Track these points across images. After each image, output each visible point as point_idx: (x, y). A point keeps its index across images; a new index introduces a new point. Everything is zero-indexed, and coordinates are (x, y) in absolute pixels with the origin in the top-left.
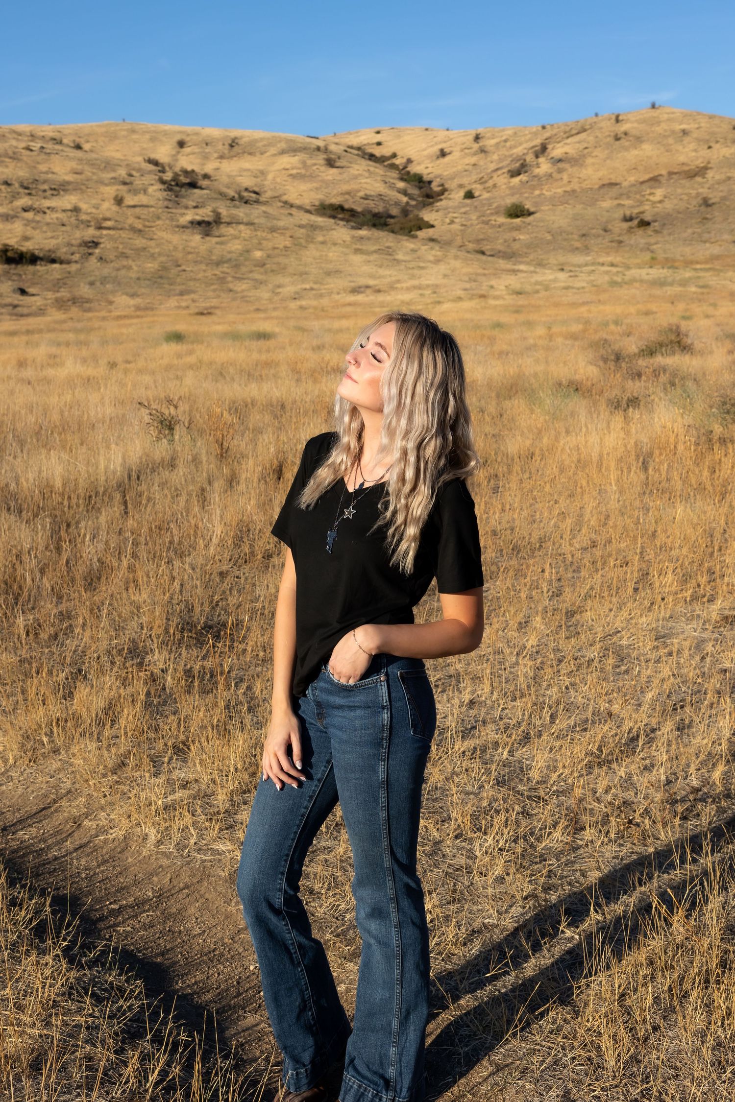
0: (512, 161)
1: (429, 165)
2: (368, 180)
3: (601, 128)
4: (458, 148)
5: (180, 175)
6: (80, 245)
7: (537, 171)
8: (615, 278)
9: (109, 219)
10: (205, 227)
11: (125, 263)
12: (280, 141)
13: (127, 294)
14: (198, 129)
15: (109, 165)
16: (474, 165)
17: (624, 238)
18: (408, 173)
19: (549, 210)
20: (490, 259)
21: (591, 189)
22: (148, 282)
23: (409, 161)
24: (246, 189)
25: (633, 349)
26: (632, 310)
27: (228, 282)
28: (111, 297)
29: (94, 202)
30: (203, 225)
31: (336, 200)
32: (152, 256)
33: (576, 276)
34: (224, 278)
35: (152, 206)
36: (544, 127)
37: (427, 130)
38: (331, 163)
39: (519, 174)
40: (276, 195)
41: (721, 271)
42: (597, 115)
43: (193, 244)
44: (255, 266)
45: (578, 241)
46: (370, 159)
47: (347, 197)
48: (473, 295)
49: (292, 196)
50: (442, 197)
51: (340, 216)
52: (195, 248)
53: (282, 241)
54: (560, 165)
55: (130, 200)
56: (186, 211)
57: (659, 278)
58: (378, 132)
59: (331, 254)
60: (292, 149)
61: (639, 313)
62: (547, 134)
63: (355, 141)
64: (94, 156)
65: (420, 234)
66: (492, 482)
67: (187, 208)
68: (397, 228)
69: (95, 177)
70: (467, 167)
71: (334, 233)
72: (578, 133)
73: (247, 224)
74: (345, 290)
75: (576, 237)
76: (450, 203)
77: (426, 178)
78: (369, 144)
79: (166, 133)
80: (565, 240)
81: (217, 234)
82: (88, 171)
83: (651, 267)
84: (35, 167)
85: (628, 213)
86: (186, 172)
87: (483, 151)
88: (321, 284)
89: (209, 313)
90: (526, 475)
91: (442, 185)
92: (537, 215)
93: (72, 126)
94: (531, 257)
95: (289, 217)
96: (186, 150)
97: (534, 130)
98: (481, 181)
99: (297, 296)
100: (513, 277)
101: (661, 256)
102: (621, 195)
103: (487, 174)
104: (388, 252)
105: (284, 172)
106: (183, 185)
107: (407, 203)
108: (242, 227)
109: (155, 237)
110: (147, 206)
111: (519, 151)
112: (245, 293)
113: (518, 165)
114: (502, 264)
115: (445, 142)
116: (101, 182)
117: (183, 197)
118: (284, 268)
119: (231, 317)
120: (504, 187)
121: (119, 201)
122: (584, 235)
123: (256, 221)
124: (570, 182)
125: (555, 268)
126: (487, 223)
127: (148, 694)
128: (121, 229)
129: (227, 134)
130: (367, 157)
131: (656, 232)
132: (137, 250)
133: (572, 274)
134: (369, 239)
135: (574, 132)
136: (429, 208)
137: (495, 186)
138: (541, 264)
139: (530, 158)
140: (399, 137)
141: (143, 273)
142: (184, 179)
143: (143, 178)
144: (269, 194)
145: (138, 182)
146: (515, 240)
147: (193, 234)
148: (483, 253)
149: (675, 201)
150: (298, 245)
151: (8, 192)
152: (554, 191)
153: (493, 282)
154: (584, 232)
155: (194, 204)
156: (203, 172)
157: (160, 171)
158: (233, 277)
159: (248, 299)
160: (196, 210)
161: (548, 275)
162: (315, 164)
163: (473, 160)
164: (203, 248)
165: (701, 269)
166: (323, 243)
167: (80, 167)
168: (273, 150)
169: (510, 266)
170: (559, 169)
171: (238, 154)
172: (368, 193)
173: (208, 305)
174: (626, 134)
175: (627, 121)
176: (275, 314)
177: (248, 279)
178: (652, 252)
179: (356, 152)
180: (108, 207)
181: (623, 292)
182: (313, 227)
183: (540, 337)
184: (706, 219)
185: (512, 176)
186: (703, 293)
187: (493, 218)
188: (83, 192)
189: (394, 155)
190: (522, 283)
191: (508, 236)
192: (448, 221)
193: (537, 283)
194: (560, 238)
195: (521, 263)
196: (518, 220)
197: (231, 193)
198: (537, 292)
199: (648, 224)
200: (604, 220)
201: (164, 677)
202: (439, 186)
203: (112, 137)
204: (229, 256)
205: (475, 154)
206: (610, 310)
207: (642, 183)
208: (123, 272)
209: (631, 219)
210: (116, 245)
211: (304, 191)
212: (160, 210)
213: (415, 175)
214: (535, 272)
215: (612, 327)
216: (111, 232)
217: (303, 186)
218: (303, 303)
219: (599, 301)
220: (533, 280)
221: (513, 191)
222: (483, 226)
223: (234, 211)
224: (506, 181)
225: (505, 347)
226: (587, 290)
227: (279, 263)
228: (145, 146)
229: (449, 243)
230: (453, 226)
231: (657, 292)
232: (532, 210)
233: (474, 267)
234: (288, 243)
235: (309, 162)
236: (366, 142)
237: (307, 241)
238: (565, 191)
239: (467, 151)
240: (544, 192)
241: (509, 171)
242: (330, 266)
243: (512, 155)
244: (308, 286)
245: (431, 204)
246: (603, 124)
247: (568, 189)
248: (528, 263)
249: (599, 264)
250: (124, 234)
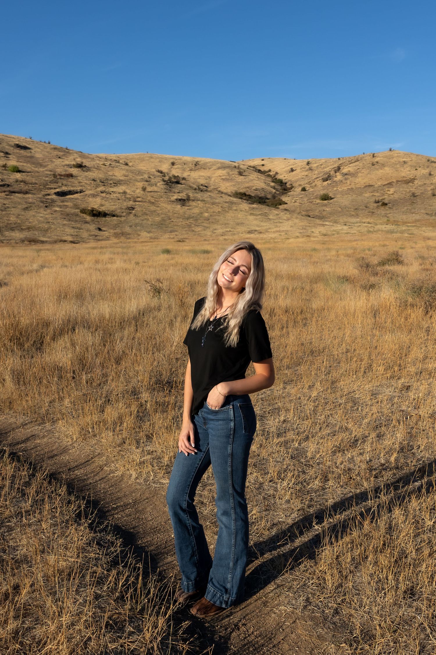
0: (324, 174)
1: (286, 176)
2: (257, 182)
3: (366, 160)
4: (299, 168)
5: (172, 178)
6: (126, 209)
7: (335, 179)
8: (370, 229)
9: (139, 197)
10: (183, 202)
11: (146, 217)
12: (218, 163)
13: (146, 232)
14: (180, 157)
15: (140, 173)
16: (307, 176)
17: (375, 211)
18: (276, 179)
19: (340, 197)
20: (312, 219)
21: (360, 188)
22: (156, 226)
23: (277, 173)
24: (202, 185)
25: (376, 262)
26: (377, 244)
27: (192, 227)
28: (139, 233)
29: (133, 189)
30: (182, 201)
31: (242, 191)
32: (158, 214)
33: (352, 228)
34: (190, 225)
35: (159, 192)
36: (339, 159)
37: (285, 159)
38: (240, 174)
39: (327, 180)
40: (215, 188)
41: (420, 227)
42: (364, 154)
43: (177, 209)
44: (205, 220)
45: (353, 212)
46: (259, 172)
47: (247, 189)
48: (304, 235)
49: (223, 189)
50: (291, 190)
51: (244, 198)
52: (177, 211)
53: (217, 209)
54: (346, 176)
55: (149, 189)
56: (174, 195)
57: (391, 230)
58: (263, 160)
59: (239, 215)
60: (223, 167)
61: (380, 245)
62: (341, 162)
63: (252, 164)
64: (133, 168)
65: (281, 207)
66: (304, 321)
67: (174, 193)
68: (270, 204)
69: (133, 178)
70: (303, 177)
71: (241, 205)
72: (355, 162)
73: (201, 201)
74: (245, 232)
75: (352, 210)
76: (295, 193)
77: (284, 181)
78: (258, 165)
79: (166, 159)
80: (347, 211)
81: (188, 205)
82: (131, 175)
83: (387, 224)
84: (107, 173)
85: (377, 199)
86: (175, 177)
87: (311, 169)
88: (235, 229)
89: (183, 241)
90: (320, 319)
91: (292, 185)
92: (335, 199)
93: (124, 155)
94: (331, 218)
95: (221, 198)
96: (175, 167)
97: (335, 160)
98: (309, 183)
99: (223, 234)
100: (323, 228)
101: (392, 219)
102: (374, 191)
103: (312, 180)
104: (265, 215)
105: (219, 177)
106: (173, 183)
107: (275, 192)
108: (199, 202)
109: (160, 206)
110: (157, 192)
111: (327, 169)
112: (200, 232)
113: (326, 176)
114: (318, 221)
115: (293, 165)
116: (137, 181)
117: (173, 188)
118: (218, 221)
119: (193, 243)
120: (320, 186)
121: (144, 189)
122: (356, 209)
123: (206, 199)
124: (350, 184)
125: (342, 224)
126: (311, 202)
127: (138, 412)
128: (145, 202)
129: (194, 159)
130: (257, 171)
131: (390, 208)
132: (152, 211)
133: (350, 227)
134: (257, 209)
135: (353, 161)
136: (285, 195)
137: (316, 185)
138: (336, 222)
139: (332, 173)
140: (272, 162)
141: (154, 222)
142: (173, 180)
143: (155, 179)
144: (212, 187)
145: (153, 181)
146: (324, 211)
147: (177, 205)
148: (309, 216)
149: (399, 194)
150: (224, 211)
151: (94, 184)
152: (343, 188)
153: (313, 230)
154: (356, 207)
155: (178, 191)
156: (182, 177)
157: (163, 176)
158: (195, 225)
159: (201, 235)
160: (179, 194)
161: (339, 227)
162: (233, 174)
163: (306, 173)
164: (181, 211)
165: (410, 226)
166: (236, 210)
167: (127, 173)
168: (214, 167)
169: (321, 223)
170: (345, 178)
171: (199, 169)
172: (257, 187)
173: (183, 237)
174: (377, 162)
175: (378, 157)
176: (213, 242)
177: (201, 226)
178: (388, 217)
179: (252, 169)
180: (139, 192)
181: (374, 236)
182: (232, 203)
183: (333, 256)
184: (414, 203)
185: (324, 181)
186: (411, 237)
187: (314, 200)
188: (128, 185)
189: (270, 171)
190: (326, 231)
191: (321, 209)
192: (293, 201)
193: (334, 231)
194: (345, 210)
195: (326, 221)
196: (326, 201)
197: (195, 186)
198: (334, 235)
199: (386, 204)
200: (366, 202)
201: (146, 404)
202: (290, 185)
203: (142, 160)
204: (193, 215)
205: (307, 171)
206: (367, 244)
207: (384, 185)
208: (145, 221)
209: (378, 202)
210: (142, 209)
211: (228, 186)
212: (162, 194)
213: (279, 180)
214: (333, 226)
215: (367, 252)
216: (140, 203)
217: (228, 184)
218: (226, 237)
219: (362, 240)
220: (332, 229)
221: (324, 188)
222: (310, 204)
223: (196, 195)
224: (321, 183)
225: (316, 260)
226: (356, 234)
227: (215, 219)
228: (157, 164)
229: (294, 211)
230: (296, 204)
231: (390, 236)
232: (332, 197)
233: (305, 223)
234: (220, 210)
235: (231, 173)
236: (257, 164)
237: (228, 209)
238: (348, 189)
239: (303, 169)
240: (338, 189)
241: (322, 179)
242: (239, 221)
243: (324, 171)
244: (228, 230)
245: (286, 193)
246: (367, 158)
247: (350, 187)
248: (330, 222)
249: (363, 222)
250: (146, 204)
